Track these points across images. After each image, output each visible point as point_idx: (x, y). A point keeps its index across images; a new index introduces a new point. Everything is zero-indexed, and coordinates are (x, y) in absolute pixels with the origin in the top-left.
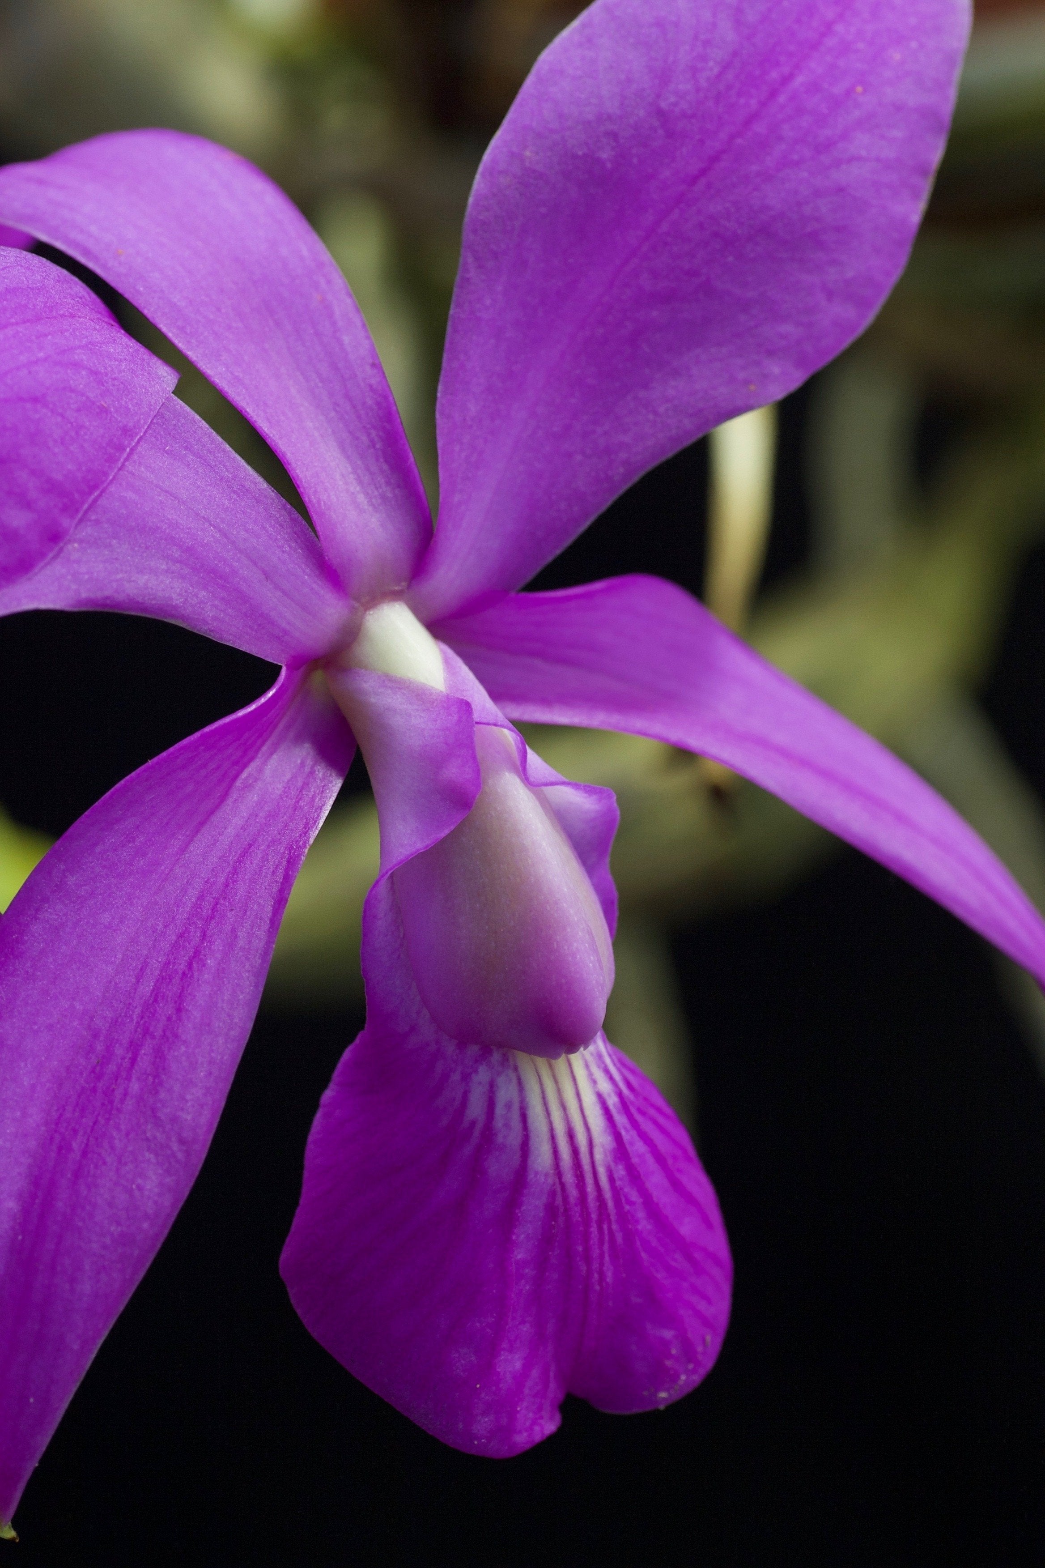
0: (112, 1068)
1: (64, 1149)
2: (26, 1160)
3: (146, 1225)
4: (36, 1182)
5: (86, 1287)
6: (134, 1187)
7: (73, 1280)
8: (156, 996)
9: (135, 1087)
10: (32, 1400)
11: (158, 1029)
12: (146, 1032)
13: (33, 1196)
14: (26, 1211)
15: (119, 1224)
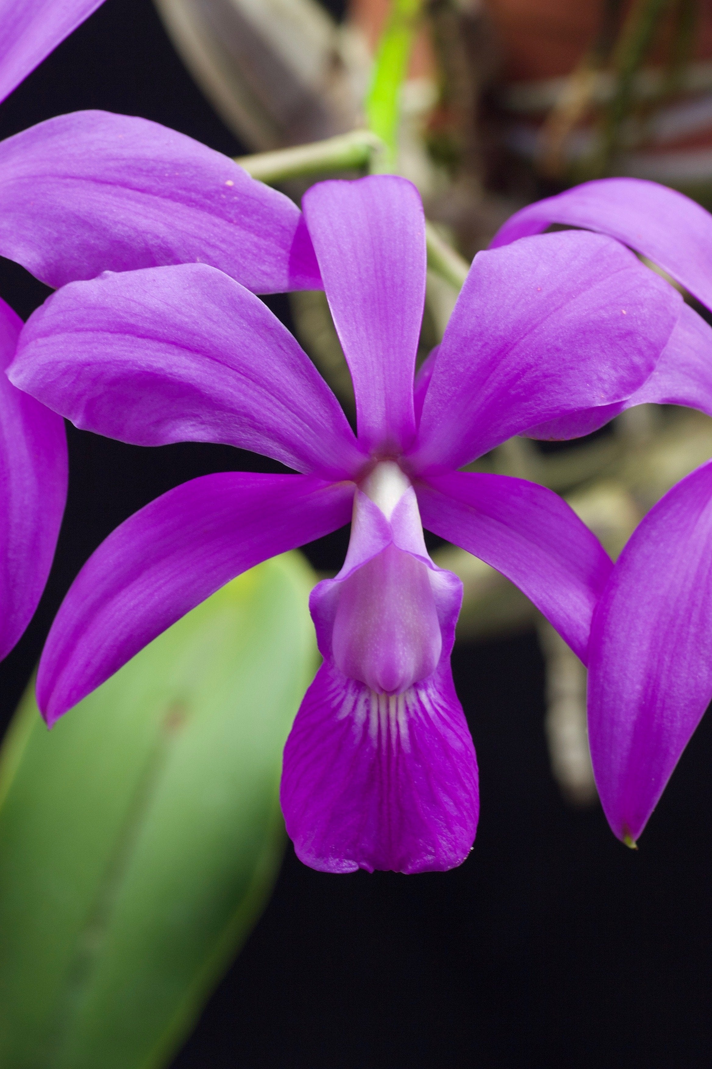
0: (679, 622)
1: (660, 662)
2: (643, 666)
3: (703, 695)
4: (649, 676)
5: (678, 724)
6: (698, 677)
7: (672, 722)
8: (696, 588)
9: (693, 630)
10: (653, 779)
11: (699, 603)
12: (694, 604)
13: (648, 683)
14: (646, 689)
15: (692, 694)
